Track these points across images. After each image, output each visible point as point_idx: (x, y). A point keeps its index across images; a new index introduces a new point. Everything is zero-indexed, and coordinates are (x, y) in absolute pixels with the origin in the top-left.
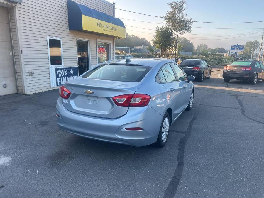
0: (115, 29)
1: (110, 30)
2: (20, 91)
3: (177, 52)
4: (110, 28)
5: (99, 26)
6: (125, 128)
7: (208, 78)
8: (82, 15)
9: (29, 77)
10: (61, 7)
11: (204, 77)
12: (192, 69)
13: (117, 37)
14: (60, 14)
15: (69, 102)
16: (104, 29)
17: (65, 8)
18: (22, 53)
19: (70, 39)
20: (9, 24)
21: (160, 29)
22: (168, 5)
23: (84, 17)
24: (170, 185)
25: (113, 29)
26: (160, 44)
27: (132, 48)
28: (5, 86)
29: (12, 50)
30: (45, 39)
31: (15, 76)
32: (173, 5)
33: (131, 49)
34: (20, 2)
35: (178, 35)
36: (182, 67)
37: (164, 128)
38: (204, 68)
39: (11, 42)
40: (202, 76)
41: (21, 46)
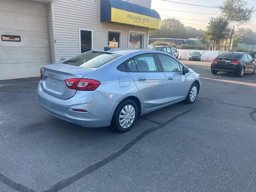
0: (148, 21)
1: (143, 22)
3: (232, 44)
4: (142, 19)
5: (129, 17)
6: (72, 109)
11: (245, 73)
12: (230, 62)
15: (42, 82)
17: (98, 2)
18: (55, 42)
19: (101, 31)
20: (47, 17)
23: (113, 9)
24: (96, 164)
25: (146, 20)
26: (212, 35)
27: (185, 40)
29: (49, 39)
30: (77, 30)
31: (51, 62)
33: (183, 40)
35: (234, 26)
36: (219, 60)
37: (124, 115)
38: (246, 63)
39: (49, 33)
40: (242, 70)
41: (55, 36)
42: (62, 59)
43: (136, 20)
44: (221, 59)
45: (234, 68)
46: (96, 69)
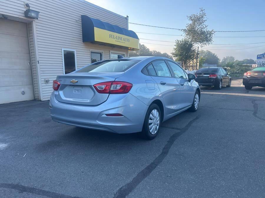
0: (128, 40)
1: (123, 42)
2: (36, 97)
3: (198, 64)
4: (123, 39)
5: (111, 37)
6: (105, 114)
7: (228, 86)
8: (95, 27)
9: (45, 85)
10: (75, 21)
11: (223, 85)
12: (209, 76)
13: (131, 48)
14: (75, 28)
15: (59, 93)
16: (117, 40)
17: (79, 22)
18: (38, 63)
19: (84, 51)
20: (28, 37)
21: (179, 42)
22: (188, 18)
23: (96, 29)
24: (146, 169)
25: (126, 40)
26: (180, 56)
28: (23, 93)
29: (30, 60)
30: (60, 51)
31: (33, 85)
32: (192, 17)
34: (37, 17)
35: (198, 47)
36: (198, 75)
37: (152, 120)
38: (222, 76)
39: (30, 53)
40: (220, 83)
41: (37, 57)
42: (46, 81)
43: (118, 40)
44: (201, 74)
45: (213, 81)
46: (124, 72)
